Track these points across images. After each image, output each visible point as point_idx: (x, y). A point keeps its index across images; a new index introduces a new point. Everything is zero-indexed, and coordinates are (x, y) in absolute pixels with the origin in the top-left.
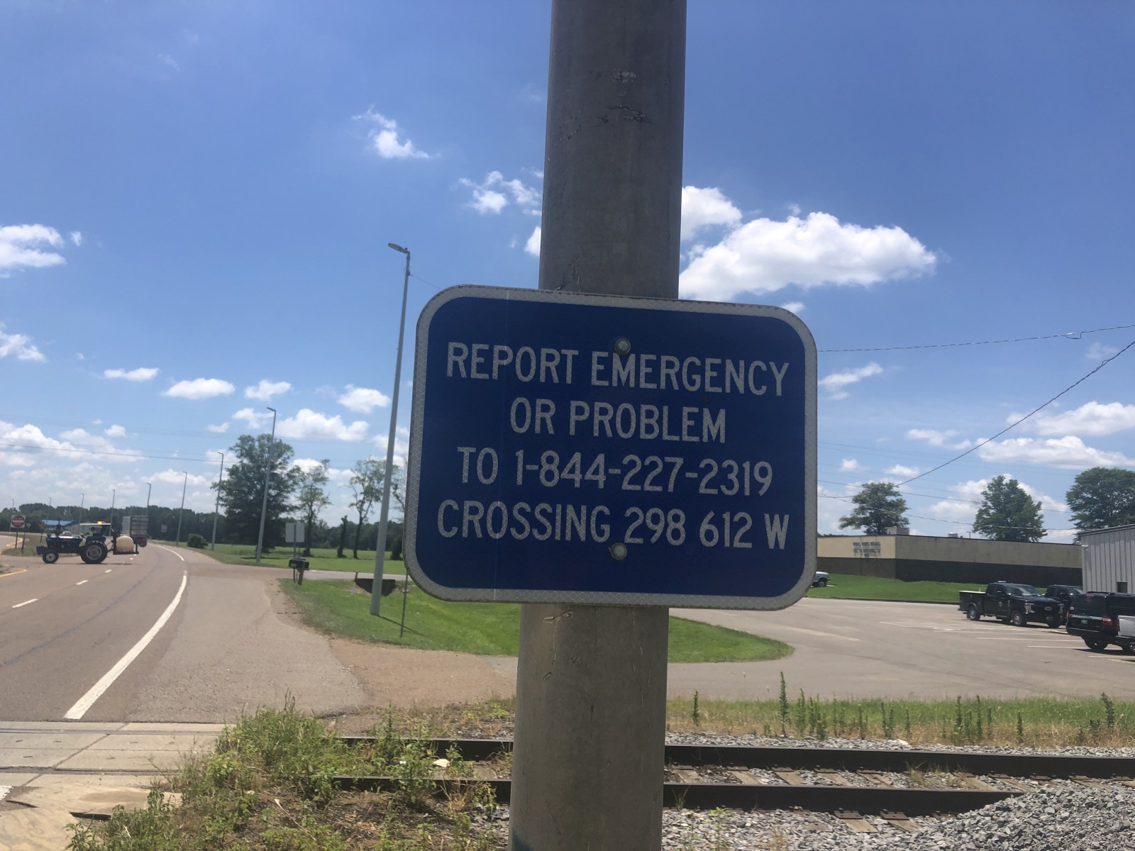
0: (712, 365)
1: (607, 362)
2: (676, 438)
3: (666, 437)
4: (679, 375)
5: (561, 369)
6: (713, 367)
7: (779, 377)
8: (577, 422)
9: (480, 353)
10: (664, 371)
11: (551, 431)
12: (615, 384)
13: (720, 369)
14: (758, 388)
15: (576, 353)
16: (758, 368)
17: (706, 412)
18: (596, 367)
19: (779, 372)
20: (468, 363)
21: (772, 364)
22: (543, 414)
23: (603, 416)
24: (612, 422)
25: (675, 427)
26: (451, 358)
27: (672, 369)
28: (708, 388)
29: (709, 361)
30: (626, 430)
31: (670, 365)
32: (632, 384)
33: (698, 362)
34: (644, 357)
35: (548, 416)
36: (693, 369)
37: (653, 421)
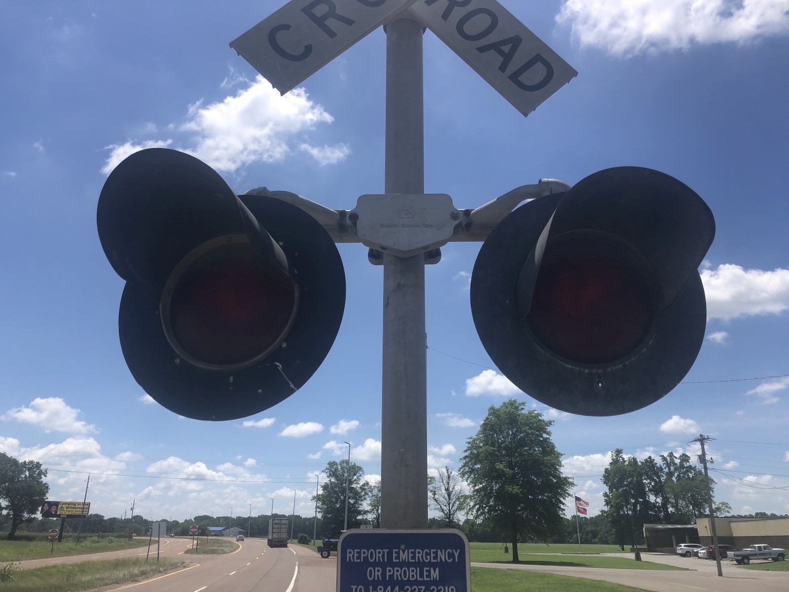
0: (433, 552)
1: (398, 553)
2: (422, 579)
3: (419, 579)
4: (422, 556)
5: (383, 556)
6: (434, 553)
7: (456, 555)
8: (389, 575)
9: (357, 552)
10: (417, 555)
11: (380, 579)
12: (401, 561)
13: (436, 553)
14: (449, 559)
15: (388, 550)
16: (449, 552)
17: (432, 569)
18: (394, 555)
19: (456, 552)
20: (353, 556)
21: (454, 550)
22: (377, 573)
23: (397, 573)
24: (401, 574)
25: (422, 576)
26: (348, 555)
27: (420, 554)
28: (432, 561)
29: (432, 551)
30: (405, 577)
31: (419, 553)
32: (407, 561)
33: (428, 551)
34: (410, 551)
35: (379, 573)
36: (427, 554)
37: (414, 574)
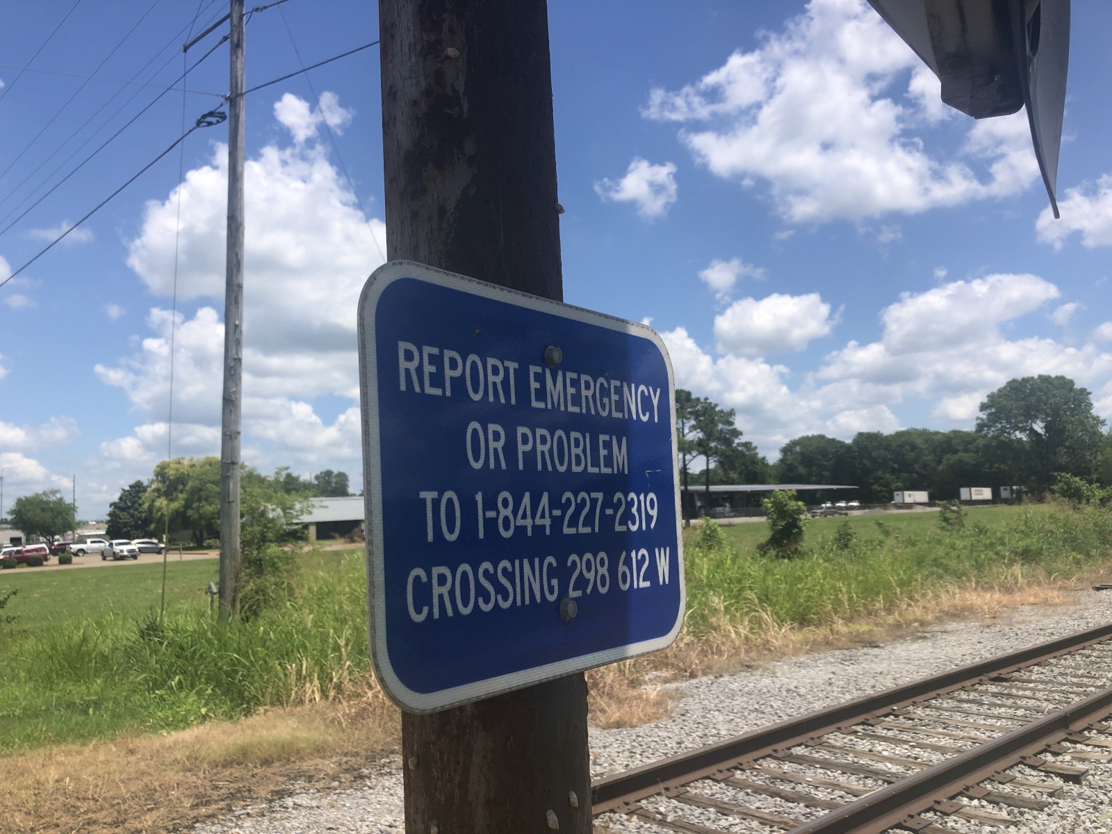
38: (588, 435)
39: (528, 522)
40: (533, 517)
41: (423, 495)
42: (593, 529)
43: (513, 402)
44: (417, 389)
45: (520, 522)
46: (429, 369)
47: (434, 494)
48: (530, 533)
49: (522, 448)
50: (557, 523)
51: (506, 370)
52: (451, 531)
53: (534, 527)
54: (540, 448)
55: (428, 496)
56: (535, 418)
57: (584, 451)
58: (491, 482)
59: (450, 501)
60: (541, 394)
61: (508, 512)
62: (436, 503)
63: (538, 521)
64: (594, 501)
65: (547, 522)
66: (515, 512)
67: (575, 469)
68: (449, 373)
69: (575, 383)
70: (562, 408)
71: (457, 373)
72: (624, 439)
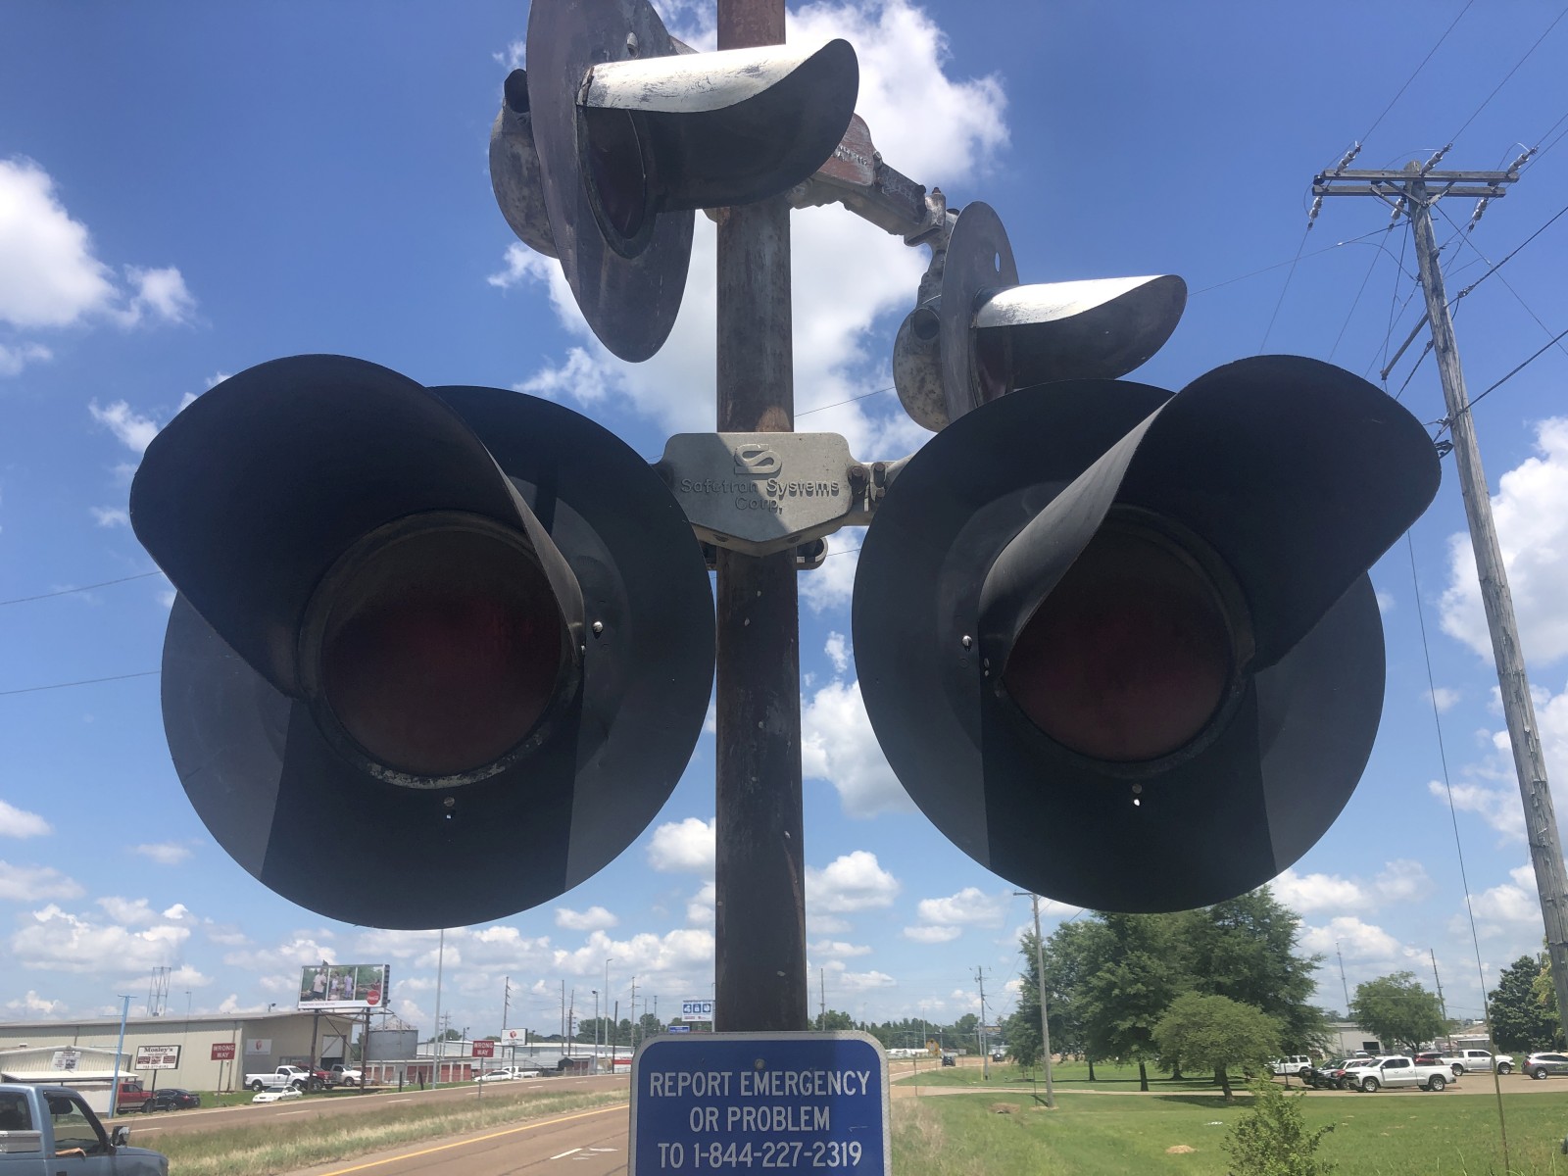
38: (789, 1108)
39: (734, 1160)
40: (738, 1156)
41: (660, 1145)
42: (791, 1164)
43: (726, 1093)
44: (660, 1094)
45: (726, 1159)
46: (668, 1084)
47: (668, 1145)
48: (734, 1165)
49: (730, 1119)
50: (757, 1161)
51: (723, 1078)
52: (677, 1162)
53: (737, 1162)
54: (745, 1118)
55: (663, 1146)
56: (742, 1102)
57: (786, 1118)
58: (706, 1139)
59: (677, 1149)
60: (750, 1088)
61: (718, 1154)
62: (668, 1150)
63: (741, 1159)
64: (793, 1149)
65: (749, 1160)
66: (723, 1154)
67: (776, 1128)
68: (681, 1084)
69: (781, 1079)
70: (767, 1093)
71: (687, 1083)
72: (827, 1108)
